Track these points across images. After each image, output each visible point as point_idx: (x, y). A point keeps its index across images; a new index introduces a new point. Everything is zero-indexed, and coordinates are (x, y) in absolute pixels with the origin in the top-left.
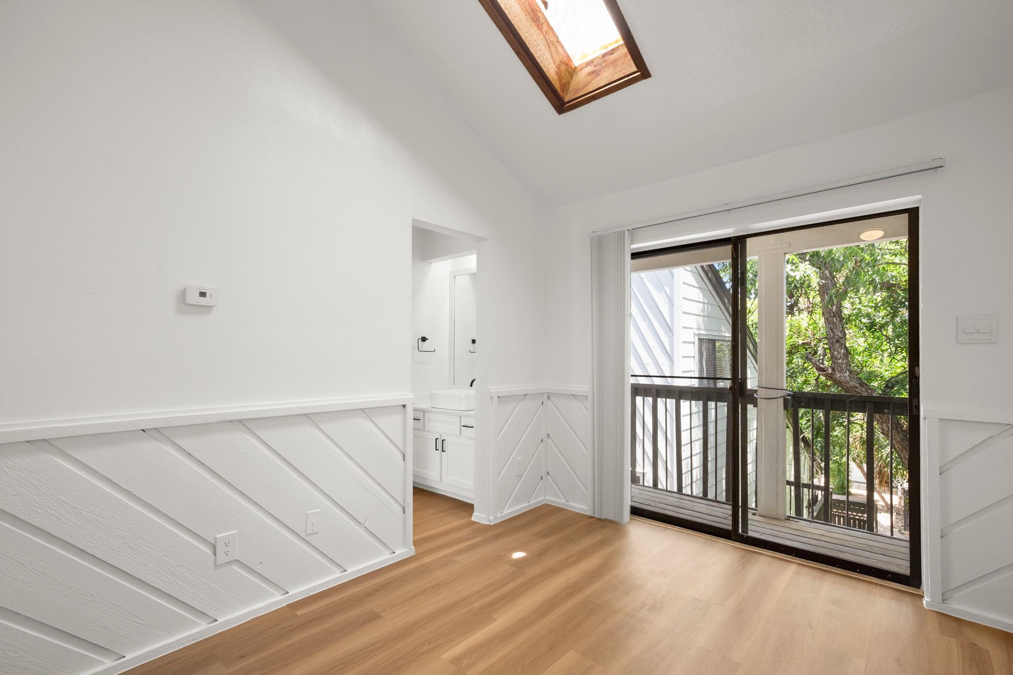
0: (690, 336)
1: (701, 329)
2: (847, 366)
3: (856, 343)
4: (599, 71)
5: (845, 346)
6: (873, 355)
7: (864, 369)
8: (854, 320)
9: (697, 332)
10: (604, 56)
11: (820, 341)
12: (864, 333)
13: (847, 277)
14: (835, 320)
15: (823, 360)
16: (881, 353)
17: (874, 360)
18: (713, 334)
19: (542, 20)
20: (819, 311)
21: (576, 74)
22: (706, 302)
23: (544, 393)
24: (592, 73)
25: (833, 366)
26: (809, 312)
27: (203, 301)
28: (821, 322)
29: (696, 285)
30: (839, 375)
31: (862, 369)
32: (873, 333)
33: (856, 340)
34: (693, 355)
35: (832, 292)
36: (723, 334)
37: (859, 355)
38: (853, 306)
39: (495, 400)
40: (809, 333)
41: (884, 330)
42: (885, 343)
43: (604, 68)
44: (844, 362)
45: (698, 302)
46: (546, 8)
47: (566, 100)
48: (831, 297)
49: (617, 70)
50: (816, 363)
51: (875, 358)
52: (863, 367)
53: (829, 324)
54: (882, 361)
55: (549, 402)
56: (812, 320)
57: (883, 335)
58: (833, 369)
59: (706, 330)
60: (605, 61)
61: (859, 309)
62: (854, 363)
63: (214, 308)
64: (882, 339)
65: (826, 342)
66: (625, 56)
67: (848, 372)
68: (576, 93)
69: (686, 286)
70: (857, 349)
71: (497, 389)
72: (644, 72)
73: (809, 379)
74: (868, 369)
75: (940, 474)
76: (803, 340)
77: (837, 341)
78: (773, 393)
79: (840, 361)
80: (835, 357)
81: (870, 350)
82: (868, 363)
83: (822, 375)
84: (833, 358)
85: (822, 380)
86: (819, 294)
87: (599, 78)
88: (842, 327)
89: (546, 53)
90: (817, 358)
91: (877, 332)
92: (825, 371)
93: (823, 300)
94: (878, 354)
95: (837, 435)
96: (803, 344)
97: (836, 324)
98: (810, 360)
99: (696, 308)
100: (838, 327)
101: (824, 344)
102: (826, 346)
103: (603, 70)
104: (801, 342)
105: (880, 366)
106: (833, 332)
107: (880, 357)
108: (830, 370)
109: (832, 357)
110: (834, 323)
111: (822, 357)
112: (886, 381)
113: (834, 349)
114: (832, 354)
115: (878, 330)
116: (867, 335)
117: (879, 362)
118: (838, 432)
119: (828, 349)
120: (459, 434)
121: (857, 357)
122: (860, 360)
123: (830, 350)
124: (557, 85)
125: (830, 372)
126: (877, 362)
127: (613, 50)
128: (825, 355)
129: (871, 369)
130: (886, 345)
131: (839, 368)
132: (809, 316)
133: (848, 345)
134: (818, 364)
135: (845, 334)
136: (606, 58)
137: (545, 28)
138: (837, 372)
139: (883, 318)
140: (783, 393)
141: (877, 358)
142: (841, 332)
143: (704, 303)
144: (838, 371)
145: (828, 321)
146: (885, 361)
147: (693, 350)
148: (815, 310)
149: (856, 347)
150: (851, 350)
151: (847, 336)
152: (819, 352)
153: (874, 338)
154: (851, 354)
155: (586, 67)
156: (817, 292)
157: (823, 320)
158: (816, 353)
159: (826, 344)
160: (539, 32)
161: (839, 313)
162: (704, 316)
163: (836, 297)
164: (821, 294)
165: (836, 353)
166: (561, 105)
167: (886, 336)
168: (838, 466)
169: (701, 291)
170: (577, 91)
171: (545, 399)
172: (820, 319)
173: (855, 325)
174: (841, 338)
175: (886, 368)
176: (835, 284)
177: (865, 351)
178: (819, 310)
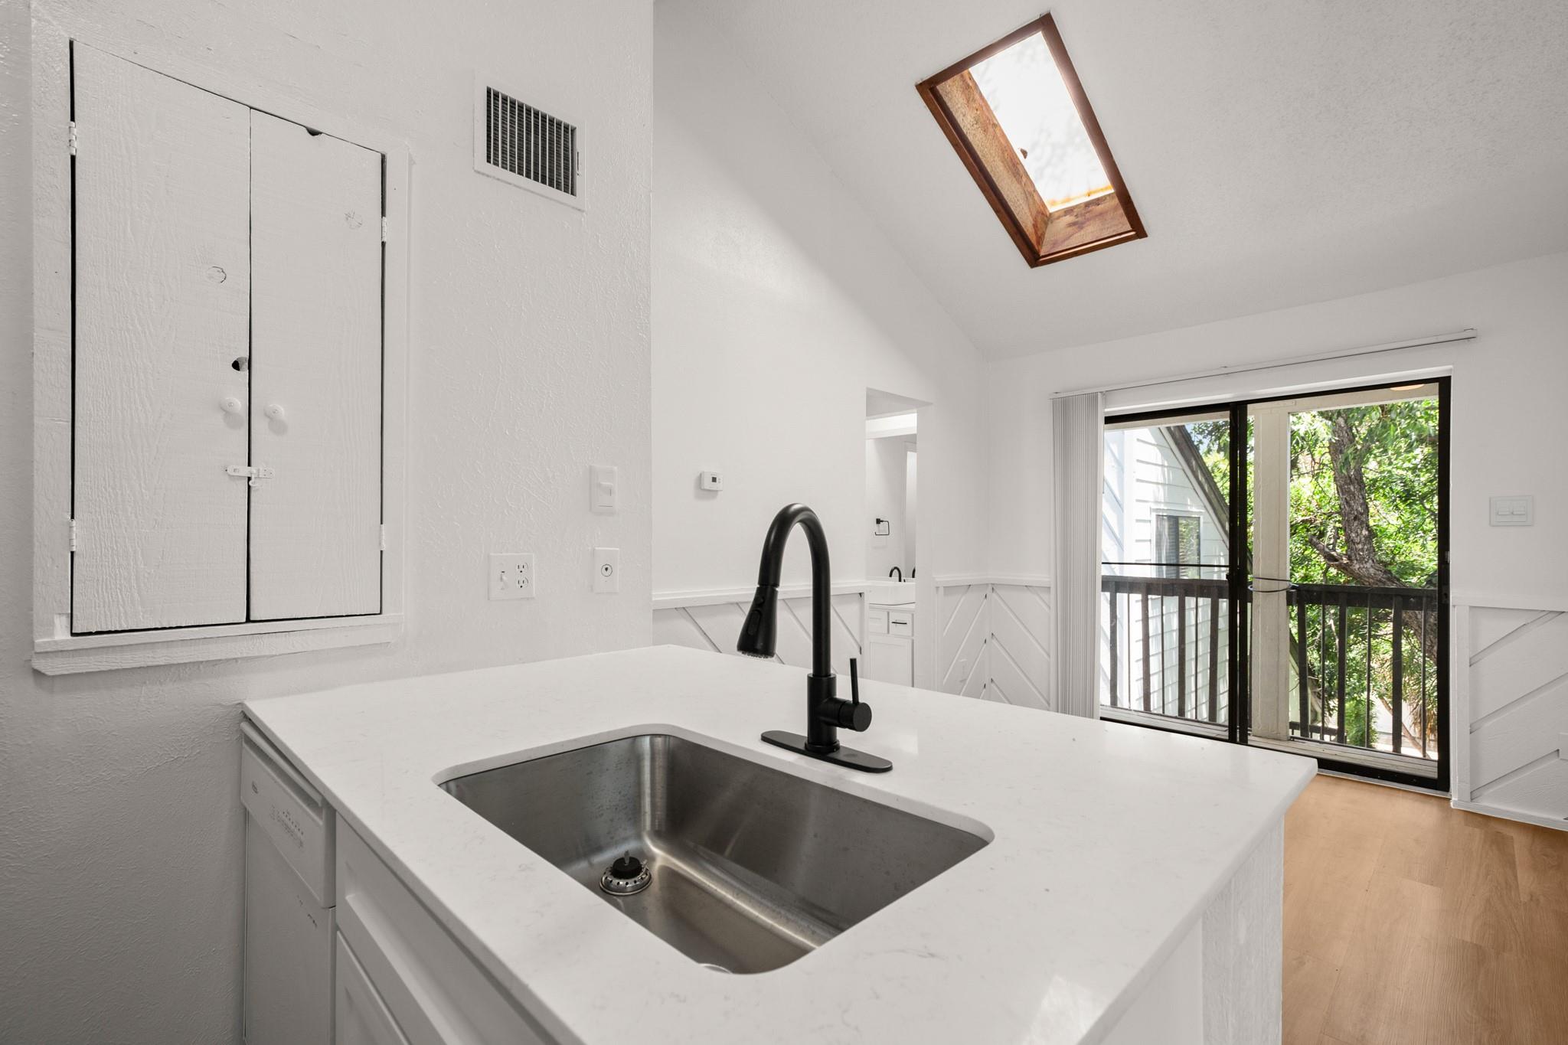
0: (1146, 512)
1: (1160, 503)
2: (1369, 553)
3: (1384, 520)
4: (1083, 223)
5: (1368, 526)
6: (1411, 538)
7: (1397, 558)
8: (1382, 488)
9: (1155, 506)
10: (1087, 204)
11: (1330, 515)
12: (1396, 506)
13: (1370, 431)
14: (1352, 488)
15: (1334, 544)
16: (1423, 535)
17: (1412, 546)
18: (1176, 510)
19: (1021, 172)
20: (1329, 474)
21: (1052, 222)
22: (1166, 464)
23: (987, 584)
24: (1074, 224)
25: (1349, 553)
26: (1313, 476)
27: (714, 486)
28: (1332, 490)
29: (1153, 442)
30: (1357, 566)
31: (1393, 558)
32: (1410, 505)
33: (1384, 515)
34: (1149, 539)
35: (1349, 452)
36: (1189, 509)
37: (1389, 538)
38: (1380, 466)
39: (941, 590)
40: (1313, 507)
41: (1428, 501)
42: (1428, 520)
43: (1088, 220)
44: (1366, 547)
45: (1156, 465)
46: (1025, 157)
47: (1042, 254)
48: (1347, 459)
49: (1107, 226)
50: (1324, 549)
51: (1414, 543)
52: (1395, 555)
53: (1343, 494)
54: (1423, 546)
55: (994, 595)
56: (1318, 487)
57: (1426, 509)
58: (1349, 558)
59: (1166, 503)
60: (1089, 212)
61: (1390, 472)
62: (1381, 550)
63: (719, 493)
64: (1424, 515)
65: (1339, 518)
66: (1115, 209)
67: (1370, 561)
68: (1054, 247)
69: (1141, 444)
70: (1387, 529)
71: (944, 578)
72: (1139, 231)
73: (1312, 573)
74: (1402, 558)
75: (1470, 666)
76: (1303, 516)
77: (1356, 518)
78: (1274, 585)
79: (1360, 546)
80: (1352, 541)
81: (1405, 531)
82: (1402, 550)
83: (1333, 566)
84: (1349, 541)
85: (1331, 575)
86: (1329, 452)
87: (1082, 232)
88: (1363, 498)
89: (1025, 208)
90: (1326, 541)
91: (1416, 505)
92: (1336, 560)
93: (1333, 460)
94: (1419, 536)
95: (1354, 658)
96: (1303, 521)
97: (1354, 494)
98: (1314, 545)
99: (1156, 474)
100: (1356, 498)
101: (1335, 522)
102: (1338, 525)
103: (1088, 223)
104: (1300, 519)
105: (1422, 554)
106: (1350, 506)
107: (1422, 540)
108: (1344, 559)
109: (1347, 541)
110: (1349, 492)
111: (1332, 541)
112: (1429, 576)
113: (1351, 530)
114: (1348, 537)
115: (1418, 502)
116: (1402, 508)
117: (1419, 547)
118: (1355, 653)
119: (1341, 528)
120: (886, 631)
121: (1386, 541)
122: (1391, 545)
123: (1345, 531)
124: (1033, 239)
125: (1345, 562)
126: (1416, 549)
127: (1098, 199)
128: (1337, 537)
129: (1407, 558)
130: (1430, 523)
131: (1358, 556)
132: (1314, 482)
133: (1371, 523)
134: (1327, 550)
135: (1367, 509)
136: (1090, 208)
137: (1024, 179)
138: (1355, 562)
139: (1425, 485)
140: (1284, 585)
141: (1416, 541)
142: (1362, 505)
143: (1163, 466)
144: (1357, 560)
145: (1341, 489)
146: (1428, 546)
147: (1149, 531)
148: (1322, 472)
149: (1385, 526)
150: (1376, 530)
151: (1372, 510)
152: (1329, 534)
153: (1412, 513)
154: (1377, 536)
155: (1065, 216)
156: (1327, 450)
157: (1334, 486)
158: (1322, 534)
159: (1339, 522)
160: (1018, 186)
161: (1358, 478)
162: (1163, 484)
163: (1354, 458)
164: (1332, 452)
165: (1354, 535)
166: (1034, 258)
167: (1429, 510)
168: (1357, 705)
169: (1161, 451)
170: (1055, 244)
171: (989, 591)
172: (1330, 486)
173: (1384, 494)
174: (1362, 514)
175: (1431, 557)
176: (1354, 436)
177: (1399, 531)
178: (1328, 472)
